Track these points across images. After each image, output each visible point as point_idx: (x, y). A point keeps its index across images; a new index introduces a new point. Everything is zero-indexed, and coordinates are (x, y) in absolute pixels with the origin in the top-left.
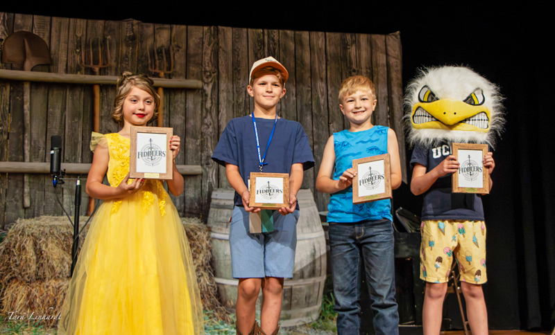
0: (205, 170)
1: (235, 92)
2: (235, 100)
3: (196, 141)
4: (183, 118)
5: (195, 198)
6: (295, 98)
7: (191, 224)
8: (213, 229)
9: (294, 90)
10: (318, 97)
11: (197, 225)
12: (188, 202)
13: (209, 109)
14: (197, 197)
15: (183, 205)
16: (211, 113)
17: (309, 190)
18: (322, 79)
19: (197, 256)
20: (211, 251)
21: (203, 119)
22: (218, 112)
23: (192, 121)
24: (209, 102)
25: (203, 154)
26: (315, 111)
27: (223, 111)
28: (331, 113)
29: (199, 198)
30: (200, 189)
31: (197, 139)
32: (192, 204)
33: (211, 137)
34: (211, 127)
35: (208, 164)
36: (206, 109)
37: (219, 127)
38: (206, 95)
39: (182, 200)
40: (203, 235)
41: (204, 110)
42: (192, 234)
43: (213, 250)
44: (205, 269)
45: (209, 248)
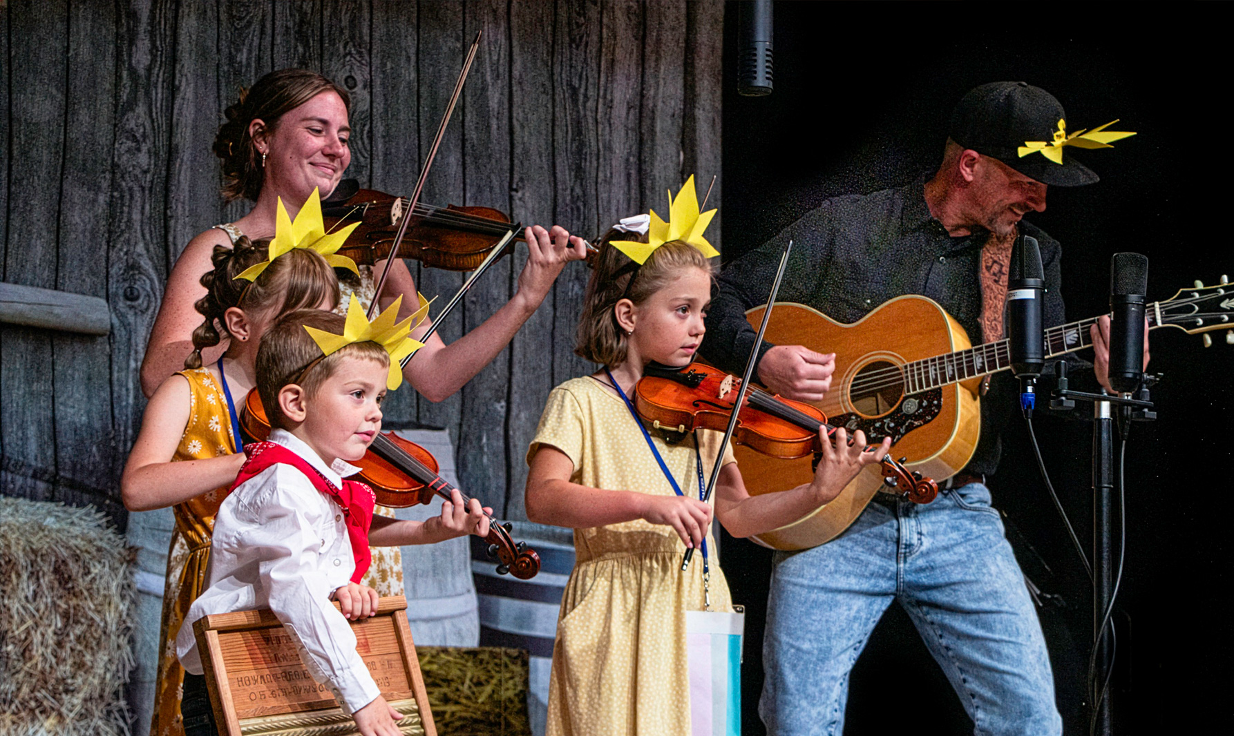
0: (122, 316)
1: (223, 17)
2: (225, 50)
3: (95, 201)
4: (60, 96)
5: (89, 425)
6: (413, 75)
7: (76, 530)
8: (141, 558)
9: (410, 43)
10: (484, 81)
11: (93, 534)
12: (67, 439)
13: (142, 72)
14: (97, 425)
15: (50, 452)
16: (147, 93)
17: (445, 435)
18: (495, 11)
19: (88, 658)
20: (132, 641)
21: (120, 110)
22: (173, 90)
23: (84, 116)
24: (143, 44)
25: (113, 255)
26: (472, 135)
27: (187, 91)
28: (518, 150)
29: (104, 428)
30: (105, 394)
31: (98, 189)
32: (80, 447)
33: (143, 189)
34: (144, 148)
35: (131, 296)
36: (133, 72)
37: (172, 151)
38: (133, 16)
39: (47, 426)
40: (105, 575)
41: (125, 74)
42: (74, 568)
43: (139, 639)
44: (109, 713)
45: (128, 629)
